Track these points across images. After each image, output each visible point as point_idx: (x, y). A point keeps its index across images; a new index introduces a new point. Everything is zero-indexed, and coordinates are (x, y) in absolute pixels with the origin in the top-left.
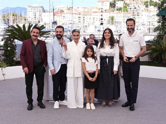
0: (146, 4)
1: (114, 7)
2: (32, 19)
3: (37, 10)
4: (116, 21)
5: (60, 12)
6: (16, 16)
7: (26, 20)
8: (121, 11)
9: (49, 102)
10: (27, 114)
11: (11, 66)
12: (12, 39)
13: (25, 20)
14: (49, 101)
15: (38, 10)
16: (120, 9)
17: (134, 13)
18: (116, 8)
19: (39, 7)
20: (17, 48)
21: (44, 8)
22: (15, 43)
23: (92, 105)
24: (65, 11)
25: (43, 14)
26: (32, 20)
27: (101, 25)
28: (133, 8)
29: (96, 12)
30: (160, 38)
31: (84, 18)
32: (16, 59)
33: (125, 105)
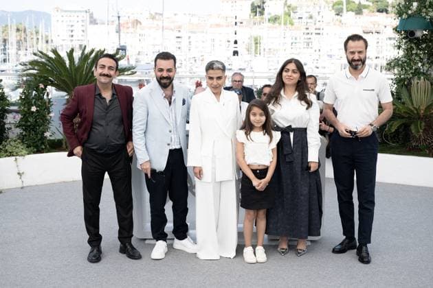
0: (336, 7)
1: (262, 13)
2: (64, 40)
3: (76, 19)
4: (265, 47)
5: (133, 23)
6: (25, 32)
7: (50, 41)
8: (277, 25)
9: (147, 242)
10: (95, 275)
11: (39, 151)
12: (42, 86)
14: (145, 239)
15: (80, 19)
16: (275, 19)
17: (307, 29)
18: (266, 16)
19: (81, 11)
21: (92, 14)
22: (48, 95)
23: (260, 249)
24: (144, 23)
26: (64, 43)
28: (306, 18)
29: (218, 25)
30: (402, 86)
31: (190, 40)
32: (50, 136)
33: (341, 250)
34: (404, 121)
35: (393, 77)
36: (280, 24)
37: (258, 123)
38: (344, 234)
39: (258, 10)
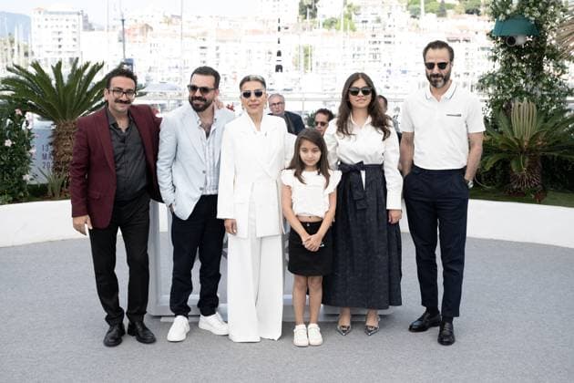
0: (412, 6)
1: (313, 16)
2: (48, 52)
3: (64, 23)
4: (318, 61)
5: (142, 29)
7: (30, 54)
8: (333, 30)
9: (163, 320)
10: (94, 365)
11: (16, 200)
12: (18, 112)
13: (26, 54)
14: (160, 317)
15: (70, 24)
16: (331, 23)
17: (374, 36)
18: (320, 19)
19: (70, 13)
20: (34, 142)
21: (86, 17)
22: (27, 124)
23: (314, 328)
25: (86, 36)
26: (48, 56)
27: (277, 70)
28: (372, 21)
29: (256, 32)
30: (499, 110)
31: (218, 51)
32: (31, 179)
33: (420, 327)
34: (501, 156)
35: (487, 98)
36: (338, 29)
37: (310, 161)
38: (423, 304)
39: (308, 10)
